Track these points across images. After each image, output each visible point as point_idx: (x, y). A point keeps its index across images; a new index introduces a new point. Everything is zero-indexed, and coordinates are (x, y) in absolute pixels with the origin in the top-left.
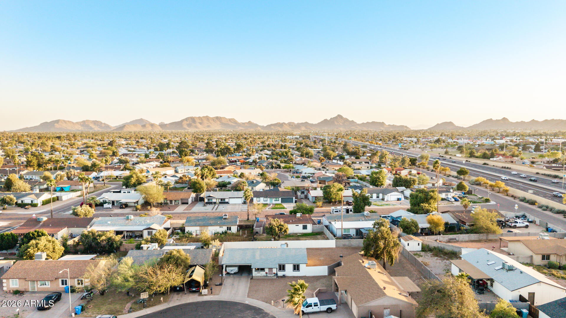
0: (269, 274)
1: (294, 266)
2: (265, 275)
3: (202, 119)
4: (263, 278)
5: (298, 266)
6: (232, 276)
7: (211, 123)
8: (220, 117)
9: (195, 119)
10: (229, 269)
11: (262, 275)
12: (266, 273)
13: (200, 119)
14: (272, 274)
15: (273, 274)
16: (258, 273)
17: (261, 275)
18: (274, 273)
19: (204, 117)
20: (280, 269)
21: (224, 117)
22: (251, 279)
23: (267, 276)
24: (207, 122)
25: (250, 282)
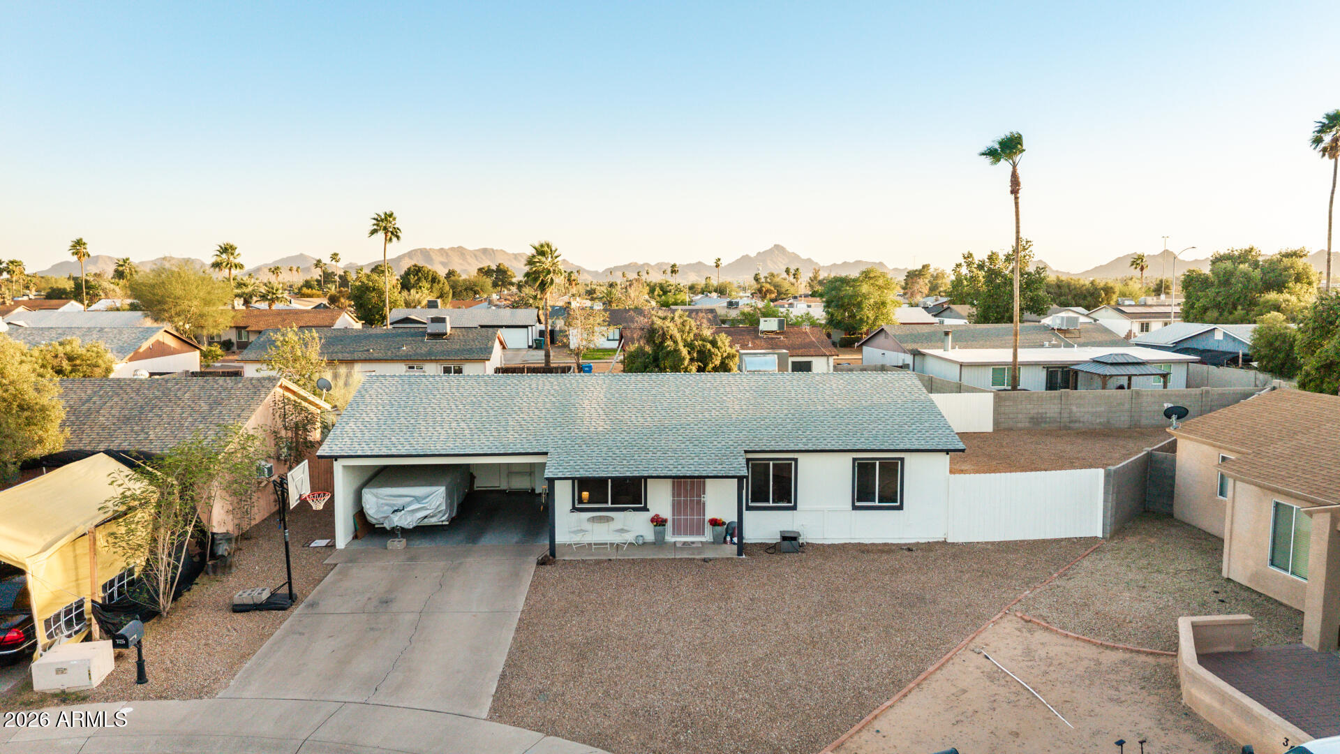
0: (677, 531)
1: (863, 471)
2: (649, 534)
3: (447, 254)
4: (637, 555)
5: (892, 470)
6: (398, 544)
7: (469, 264)
8: (492, 250)
9: (431, 253)
10: (378, 502)
11: (629, 537)
12: (658, 522)
13: (442, 255)
14: (700, 532)
15: (708, 529)
16: (593, 519)
17: (617, 539)
18: (714, 522)
19: (452, 249)
20: (759, 495)
21: (502, 250)
22: (542, 563)
23: (659, 543)
24: (461, 261)
25: (534, 586)
